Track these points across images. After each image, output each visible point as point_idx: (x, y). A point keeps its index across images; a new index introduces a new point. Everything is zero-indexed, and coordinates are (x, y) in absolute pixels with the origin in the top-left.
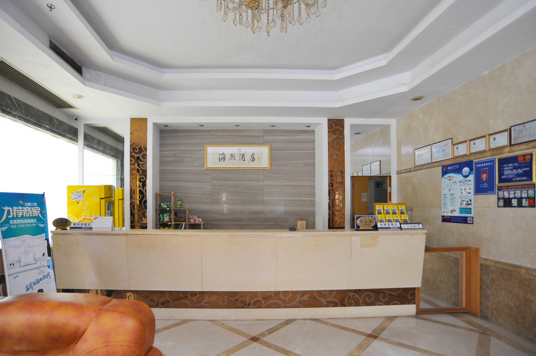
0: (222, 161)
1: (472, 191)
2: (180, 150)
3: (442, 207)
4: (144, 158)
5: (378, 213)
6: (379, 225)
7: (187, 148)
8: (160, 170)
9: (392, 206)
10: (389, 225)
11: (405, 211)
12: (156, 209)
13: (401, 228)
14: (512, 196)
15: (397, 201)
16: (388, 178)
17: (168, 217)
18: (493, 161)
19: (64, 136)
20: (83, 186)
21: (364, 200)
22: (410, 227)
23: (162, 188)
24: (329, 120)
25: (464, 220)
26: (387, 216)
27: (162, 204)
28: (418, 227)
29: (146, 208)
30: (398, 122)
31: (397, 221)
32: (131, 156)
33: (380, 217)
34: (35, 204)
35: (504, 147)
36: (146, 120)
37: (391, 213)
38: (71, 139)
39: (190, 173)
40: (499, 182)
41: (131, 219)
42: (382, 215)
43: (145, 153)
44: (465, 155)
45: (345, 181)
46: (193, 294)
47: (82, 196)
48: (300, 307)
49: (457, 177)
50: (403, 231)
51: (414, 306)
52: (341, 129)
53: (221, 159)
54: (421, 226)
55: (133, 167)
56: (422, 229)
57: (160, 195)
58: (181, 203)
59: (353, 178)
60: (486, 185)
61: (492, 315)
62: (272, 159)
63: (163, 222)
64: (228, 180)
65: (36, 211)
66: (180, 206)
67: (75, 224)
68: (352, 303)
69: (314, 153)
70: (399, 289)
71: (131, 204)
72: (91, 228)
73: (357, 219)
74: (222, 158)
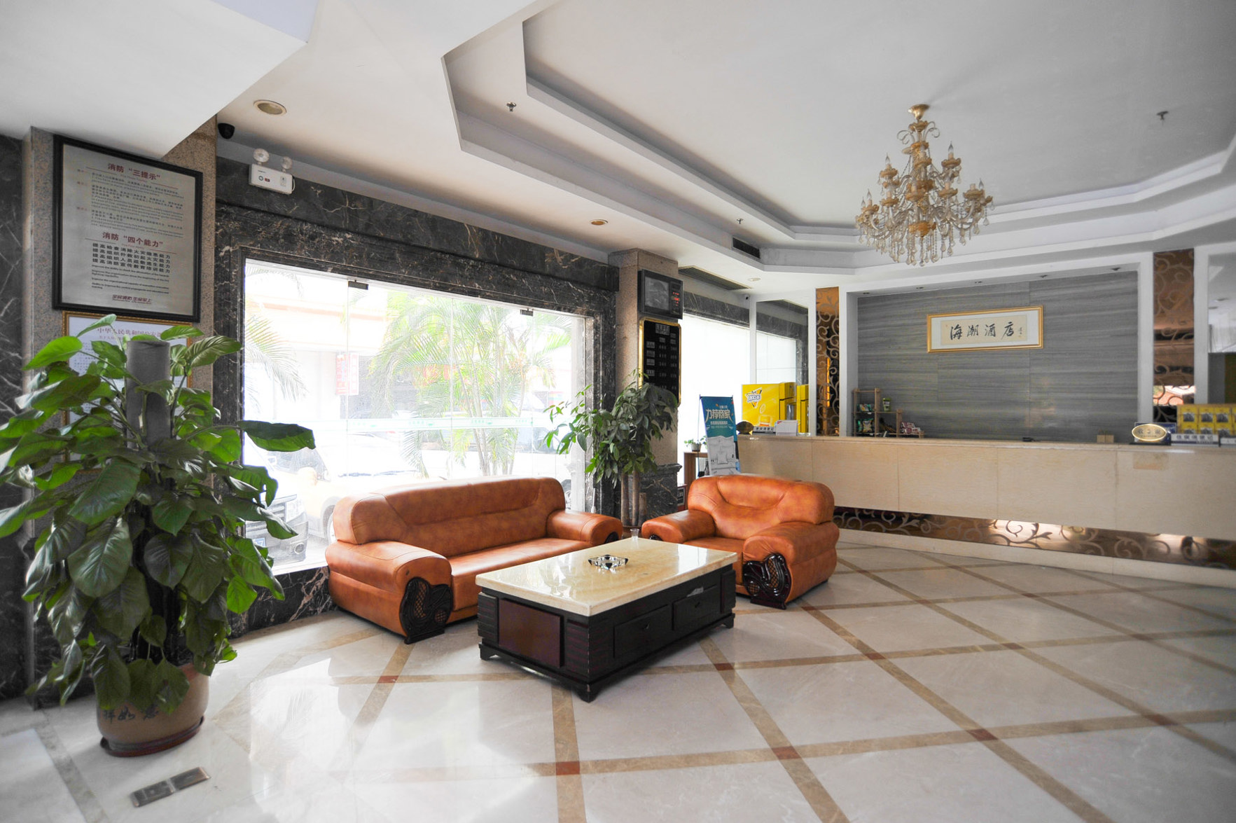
0: (956, 338)
2: (889, 326)
4: (835, 343)
5: (1185, 421)
6: (1174, 438)
7: (900, 322)
8: (859, 356)
9: (1217, 409)
10: (1195, 437)
12: (853, 414)
13: (1219, 444)
17: (870, 425)
19: (735, 323)
20: (757, 386)
23: (862, 383)
24: (1156, 255)
26: (1203, 424)
27: (861, 406)
29: (838, 412)
32: (818, 341)
33: (1186, 426)
34: (726, 407)
36: (837, 288)
37: (1214, 420)
38: (742, 324)
39: (905, 360)
41: (817, 427)
42: (1195, 423)
43: (836, 335)
46: (888, 514)
47: (758, 397)
50: (1220, 449)
53: (955, 335)
55: (820, 355)
57: (858, 393)
58: (890, 404)
62: (1046, 329)
63: (861, 432)
64: (967, 368)
65: (726, 414)
66: (887, 409)
67: (757, 428)
68: (1127, 552)
69: (1136, 314)
71: (817, 407)
72: (775, 433)
74: (957, 334)
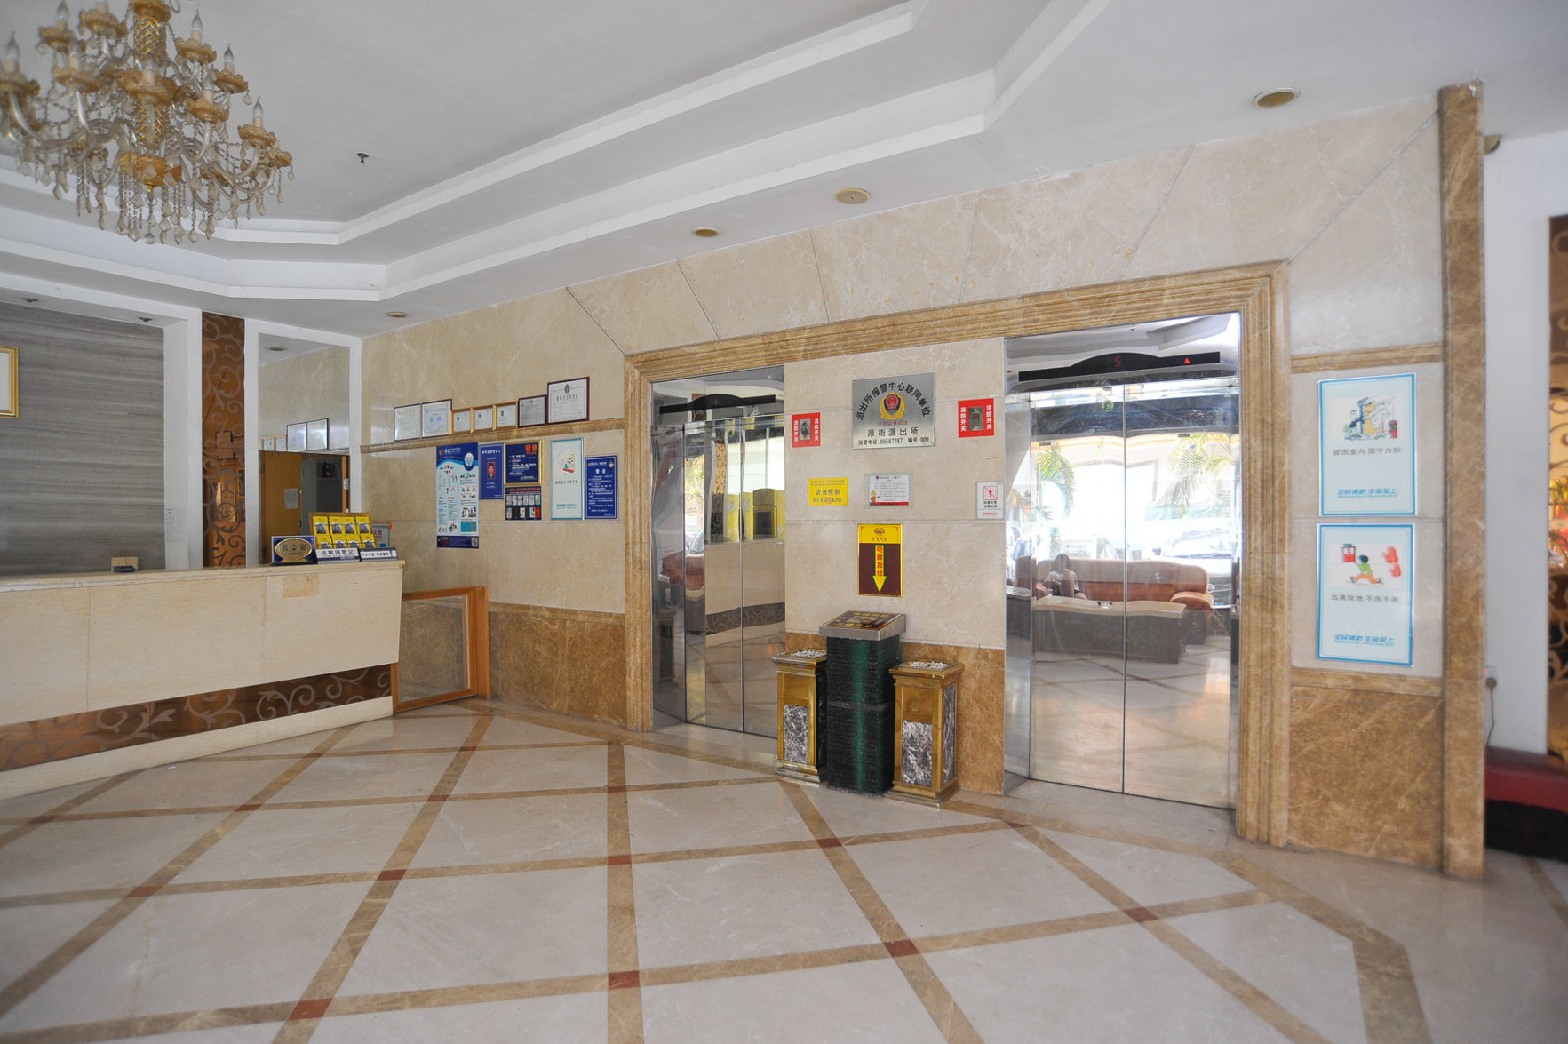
1: (477, 493)
3: (438, 520)
5: (318, 533)
6: (319, 554)
9: (344, 518)
10: (338, 552)
11: (367, 526)
13: (359, 557)
14: (520, 503)
15: (363, 508)
16: (344, 459)
18: (500, 448)
21: (292, 504)
22: (376, 556)
24: (204, 314)
25: (466, 543)
26: (335, 536)
28: (390, 555)
30: (365, 345)
31: (353, 545)
33: (321, 539)
35: (510, 428)
37: (343, 532)
40: (507, 482)
42: (326, 536)
44: (468, 432)
45: (243, 459)
48: (151, 740)
49: (458, 469)
50: (362, 564)
51: (389, 699)
52: (237, 341)
54: (394, 553)
56: (397, 558)
59: (263, 455)
60: (492, 485)
61: (503, 689)
68: (270, 711)
69: (162, 387)
70: (359, 671)
73: (275, 543)
